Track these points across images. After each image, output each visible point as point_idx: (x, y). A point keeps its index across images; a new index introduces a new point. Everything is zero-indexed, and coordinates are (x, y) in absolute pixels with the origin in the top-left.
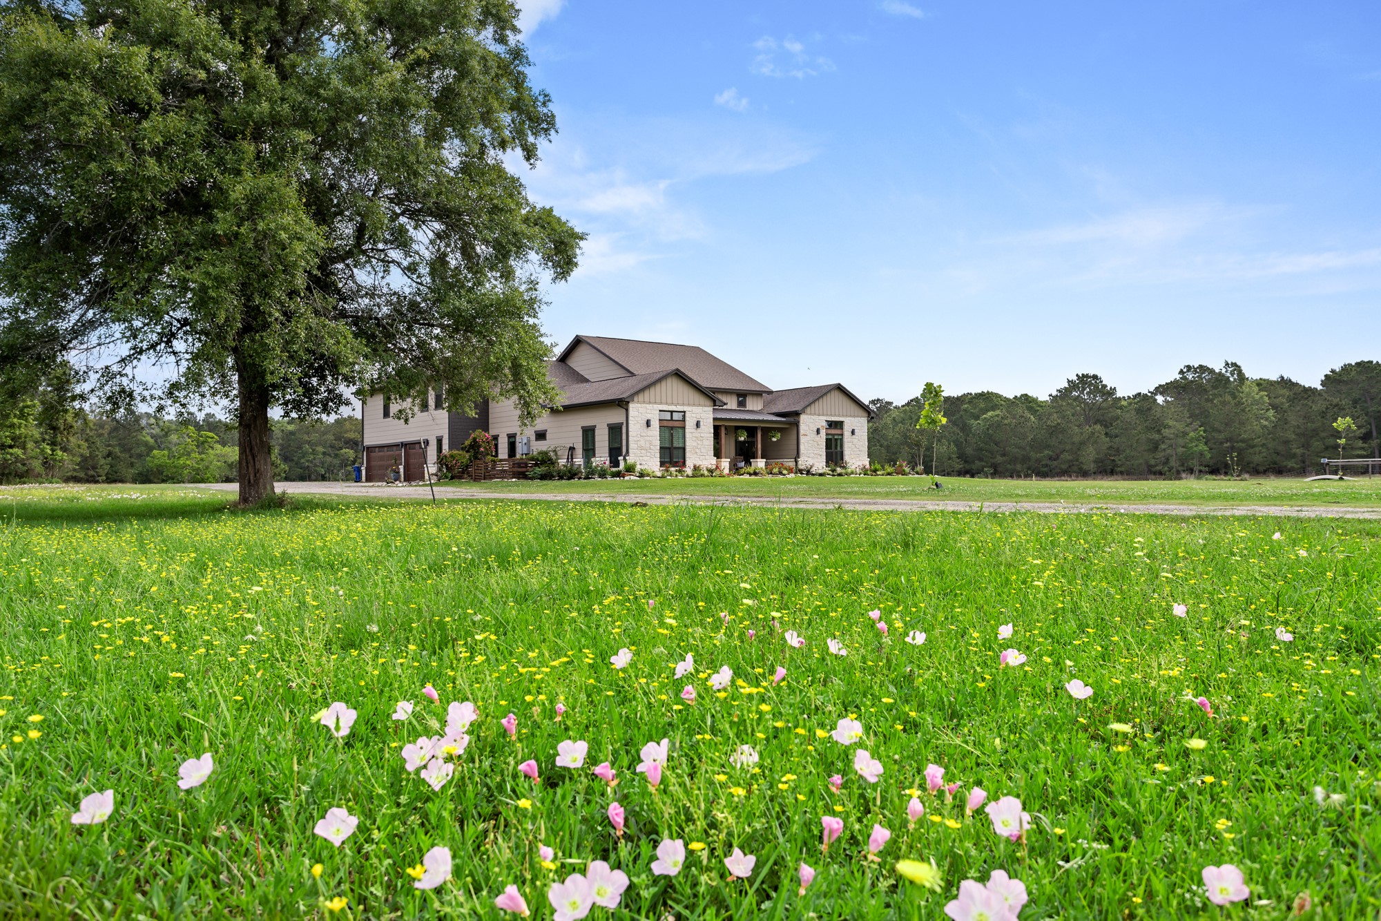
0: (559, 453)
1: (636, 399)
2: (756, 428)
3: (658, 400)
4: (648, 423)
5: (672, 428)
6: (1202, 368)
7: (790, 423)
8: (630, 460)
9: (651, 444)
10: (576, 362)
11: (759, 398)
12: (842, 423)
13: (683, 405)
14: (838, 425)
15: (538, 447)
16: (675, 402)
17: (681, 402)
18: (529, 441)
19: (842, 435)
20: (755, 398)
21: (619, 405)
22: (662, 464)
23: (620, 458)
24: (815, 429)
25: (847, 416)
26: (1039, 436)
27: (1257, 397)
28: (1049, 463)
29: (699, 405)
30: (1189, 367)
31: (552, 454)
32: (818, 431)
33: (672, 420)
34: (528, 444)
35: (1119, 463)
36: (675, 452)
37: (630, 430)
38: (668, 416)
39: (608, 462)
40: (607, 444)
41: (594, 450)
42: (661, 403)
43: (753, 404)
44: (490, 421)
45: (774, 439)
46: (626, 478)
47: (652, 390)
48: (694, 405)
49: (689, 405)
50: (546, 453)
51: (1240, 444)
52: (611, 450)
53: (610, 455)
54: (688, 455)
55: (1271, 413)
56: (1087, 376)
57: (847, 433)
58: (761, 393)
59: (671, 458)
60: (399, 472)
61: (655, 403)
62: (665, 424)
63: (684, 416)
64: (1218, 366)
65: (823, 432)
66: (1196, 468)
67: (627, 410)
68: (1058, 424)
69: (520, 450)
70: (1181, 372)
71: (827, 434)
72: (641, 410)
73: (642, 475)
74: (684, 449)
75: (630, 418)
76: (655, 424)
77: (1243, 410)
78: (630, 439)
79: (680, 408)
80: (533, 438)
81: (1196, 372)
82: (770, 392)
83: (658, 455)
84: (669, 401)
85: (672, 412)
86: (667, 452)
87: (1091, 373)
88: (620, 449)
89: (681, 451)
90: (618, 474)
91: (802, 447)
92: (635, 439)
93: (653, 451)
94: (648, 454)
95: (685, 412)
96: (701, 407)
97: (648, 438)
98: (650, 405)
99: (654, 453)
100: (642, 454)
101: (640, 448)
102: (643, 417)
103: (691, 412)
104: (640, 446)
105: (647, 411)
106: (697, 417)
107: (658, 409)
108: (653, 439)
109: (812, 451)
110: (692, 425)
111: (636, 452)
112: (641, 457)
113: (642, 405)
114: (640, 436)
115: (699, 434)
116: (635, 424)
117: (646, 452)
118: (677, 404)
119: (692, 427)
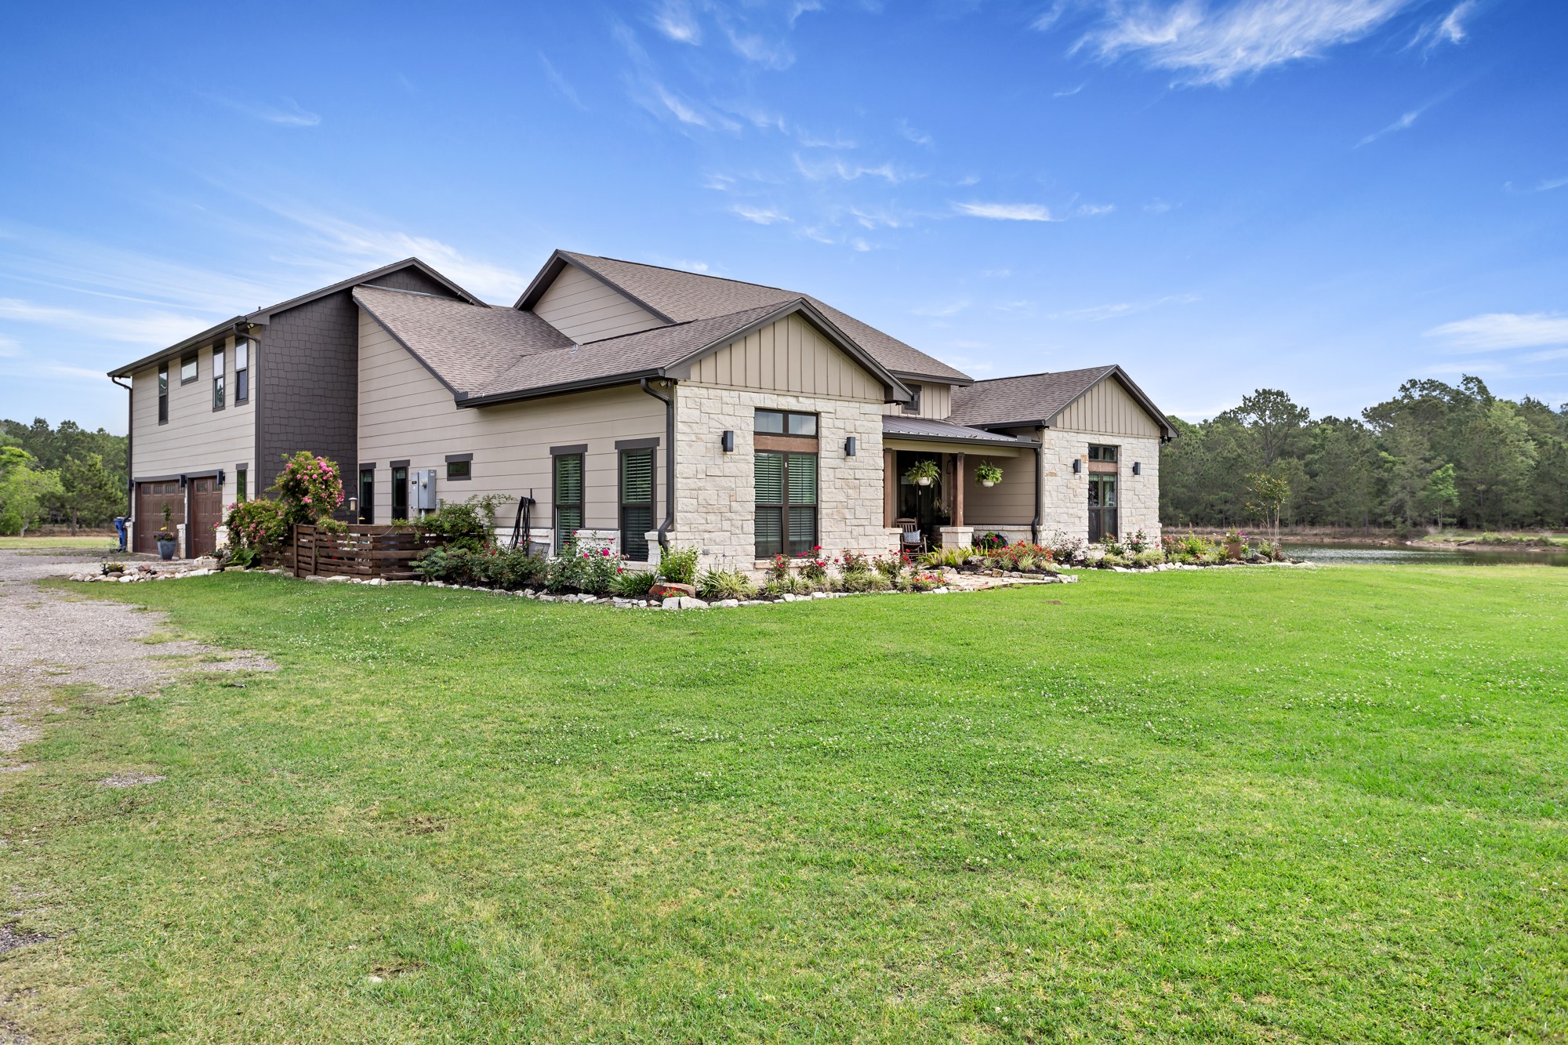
0: (499, 511)
1: (694, 373)
2: (954, 458)
3: (753, 381)
4: (726, 442)
5: (786, 455)
6: (1433, 384)
7: (1018, 448)
8: (680, 542)
9: (732, 497)
10: (555, 311)
11: (944, 395)
12: (1115, 449)
13: (814, 395)
14: (1109, 453)
15: (455, 494)
16: (795, 386)
17: (808, 387)
18: (433, 479)
19: (1115, 474)
20: (936, 394)
21: (648, 391)
22: (761, 552)
23: (651, 536)
24: (1071, 462)
25: (1125, 435)
26: (1212, 471)
27: (1512, 423)
28: (1225, 508)
29: (853, 398)
30: (1414, 383)
31: (480, 513)
32: (1076, 467)
33: (786, 433)
34: (431, 486)
35: (1329, 509)
36: (792, 518)
37: (678, 458)
38: (776, 424)
39: (615, 548)
40: (614, 494)
41: (580, 508)
42: (760, 389)
43: (934, 406)
44: (361, 432)
45: (989, 483)
46: (669, 603)
47: (738, 350)
48: (840, 397)
49: (828, 396)
50: (466, 512)
51: (1500, 487)
52: (624, 510)
53: (623, 526)
54: (824, 524)
55: (1531, 446)
56: (1270, 392)
57: (1125, 471)
58: (943, 383)
59: (782, 534)
60: (174, 539)
61: (746, 387)
62: (771, 443)
63: (816, 426)
64: (1455, 383)
65: (1085, 467)
66: (1440, 520)
67: (670, 404)
68: (1239, 456)
69: (416, 498)
70: (1403, 388)
71: (1091, 474)
72: (708, 406)
73: (711, 593)
74: (815, 509)
75: (680, 427)
76: (745, 443)
77: (1503, 441)
78: (679, 483)
79: (806, 405)
80: (443, 472)
81: (1424, 388)
82: (965, 382)
83: (750, 527)
84: (781, 385)
85: (786, 414)
86: (772, 516)
87: (1275, 390)
88: (649, 509)
89: (806, 516)
90: (643, 589)
91: (1047, 500)
92: (692, 483)
93: (738, 518)
94: (726, 525)
95: (817, 415)
96: (857, 405)
97: (725, 482)
98: (732, 392)
99: (740, 522)
100: (709, 527)
101: (705, 510)
102: (713, 423)
103: (832, 416)
104: (704, 502)
105: (724, 410)
106: (848, 429)
107: (751, 403)
108: (738, 485)
109: (1065, 510)
110: (836, 449)
111: (695, 520)
112: (706, 536)
113: (710, 391)
114: (704, 476)
115: (851, 472)
116: (690, 444)
117: (719, 518)
118: (803, 395)
119: (834, 455)
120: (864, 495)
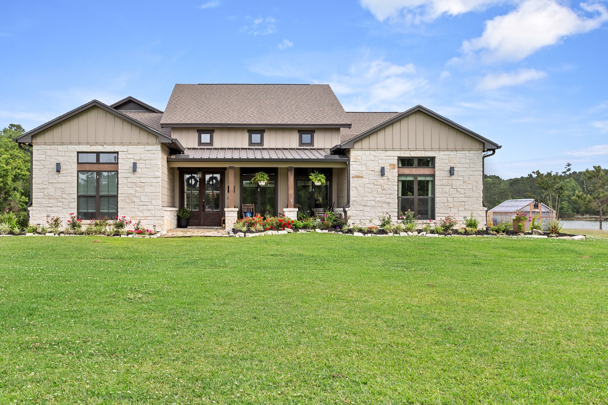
1: (41, 139)
3: (75, 141)
4: (59, 168)
5: (97, 172)
9: (63, 192)
12: (433, 159)
14: (425, 162)
16: (101, 141)
19: (433, 176)
22: (81, 216)
24: (378, 169)
29: (139, 144)
32: (383, 171)
33: (98, 162)
36: (103, 201)
37: (34, 176)
38: (92, 158)
42: (79, 144)
47: (66, 128)
48: (130, 144)
49: (122, 144)
57: (440, 173)
59: (96, 209)
61: (70, 144)
62: (86, 167)
63: (117, 158)
65: (393, 172)
67: (30, 152)
71: (402, 175)
72: (49, 152)
74: (117, 196)
75: (34, 162)
76: (70, 168)
78: (34, 186)
79: (109, 148)
83: (74, 205)
84: (92, 141)
85: (98, 154)
86: (89, 200)
91: (352, 193)
92: (41, 186)
93: (67, 201)
94: (60, 204)
95: (117, 153)
96: (143, 147)
97: (59, 186)
98: (63, 146)
99: (68, 203)
100: (50, 205)
101: (48, 198)
102: (52, 160)
103: (126, 153)
104: (47, 194)
105: (59, 154)
106: (136, 159)
107: (74, 150)
108: (66, 186)
109: (373, 199)
110: (128, 168)
111: (42, 202)
112: (49, 209)
113: (51, 146)
114: (47, 183)
115: (138, 179)
116: (40, 170)
117: (56, 201)
118: (106, 144)
119: (127, 171)
120: (146, 190)
